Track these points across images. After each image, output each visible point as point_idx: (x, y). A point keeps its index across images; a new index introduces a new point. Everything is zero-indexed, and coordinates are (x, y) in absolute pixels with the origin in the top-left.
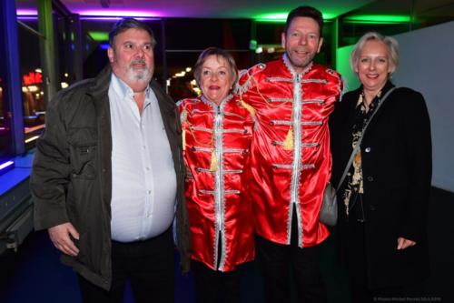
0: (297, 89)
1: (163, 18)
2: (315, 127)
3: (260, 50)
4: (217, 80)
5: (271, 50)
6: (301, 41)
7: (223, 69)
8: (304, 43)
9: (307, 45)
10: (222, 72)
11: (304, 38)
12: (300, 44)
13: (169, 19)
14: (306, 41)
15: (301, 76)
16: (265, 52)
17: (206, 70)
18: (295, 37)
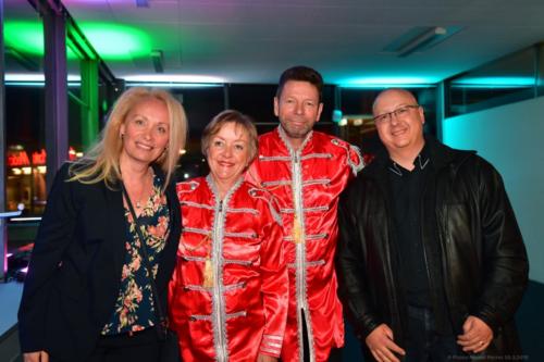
0: (296, 169)
1: (226, 84)
2: (319, 215)
3: (344, 122)
4: (231, 157)
5: (358, 121)
6: (296, 110)
7: (240, 143)
8: (300, 112)
9: (303, 114)
10: (238, 146)
11: (299, 106)
12: (295, 113)
13: (234, 85)
14: (303, 110)
15: (299, 153)
16: (350, 124)
17: (217, 140)
18: (290, 104)
